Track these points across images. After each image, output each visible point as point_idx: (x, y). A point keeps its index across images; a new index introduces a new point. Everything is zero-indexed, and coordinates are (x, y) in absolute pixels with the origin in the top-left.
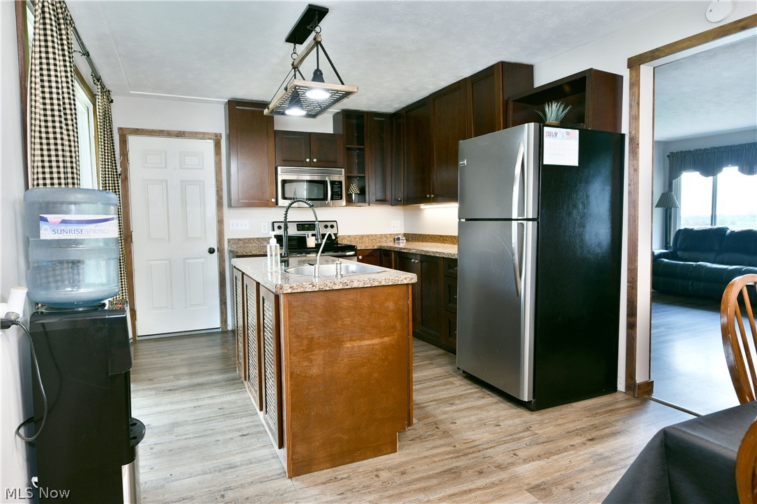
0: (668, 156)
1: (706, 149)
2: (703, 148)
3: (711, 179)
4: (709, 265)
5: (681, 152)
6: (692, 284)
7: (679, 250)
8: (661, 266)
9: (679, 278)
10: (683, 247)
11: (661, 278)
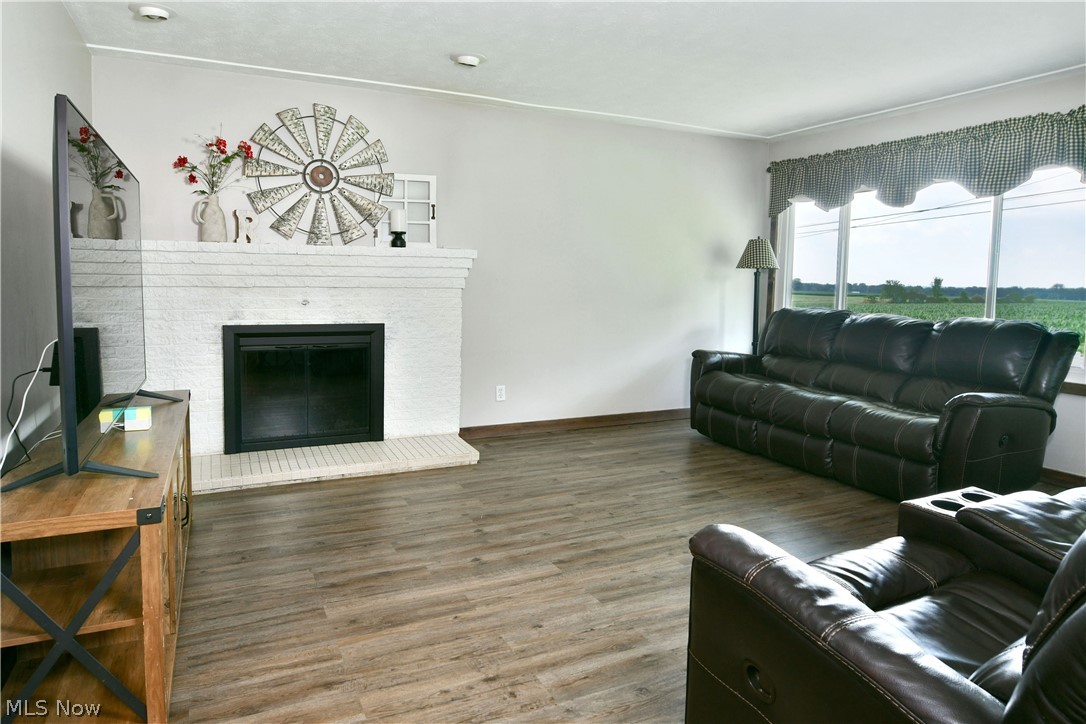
0: (768, 170)
5: (789, 160)
6: (756, 426)
7: (766, 353)
8: (710, 386)
9: (737, 414)
10: (771, 348)
11: (711, 411)
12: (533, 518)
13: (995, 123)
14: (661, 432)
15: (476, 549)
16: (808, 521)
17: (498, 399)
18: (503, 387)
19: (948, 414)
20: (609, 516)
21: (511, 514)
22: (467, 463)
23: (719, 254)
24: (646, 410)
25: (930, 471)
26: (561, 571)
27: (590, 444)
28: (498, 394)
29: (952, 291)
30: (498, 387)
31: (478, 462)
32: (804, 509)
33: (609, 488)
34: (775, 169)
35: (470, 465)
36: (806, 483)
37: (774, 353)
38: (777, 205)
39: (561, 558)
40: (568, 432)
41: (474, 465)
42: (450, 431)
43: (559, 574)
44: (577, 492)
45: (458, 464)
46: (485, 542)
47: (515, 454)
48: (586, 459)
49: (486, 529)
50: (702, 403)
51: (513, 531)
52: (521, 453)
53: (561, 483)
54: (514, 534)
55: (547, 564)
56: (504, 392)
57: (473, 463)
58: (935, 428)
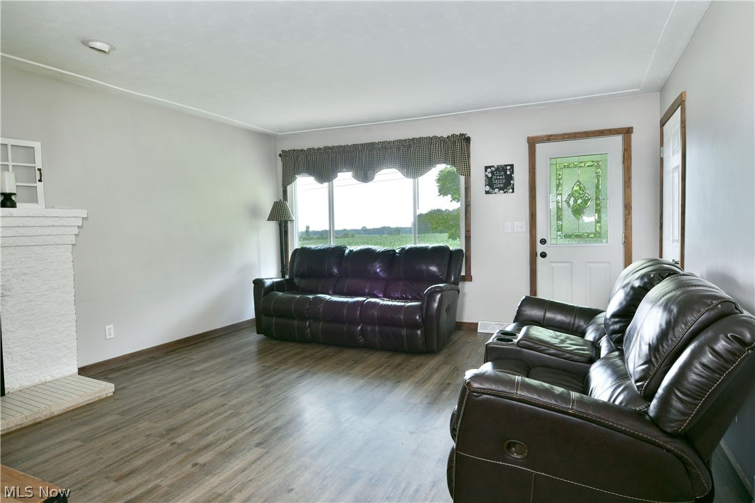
0: (280, 155)
1: (319, 149)
2: (316, 148)
3: (326, 185)
4: (328, 297)
5: (294, 150)
6: (309, 324)
7: (296, 276)
8: (273, 303)
9: (294, 319)
10: (299, 273)
11: (274, 320)
12: (207, 421)
13: (414, 139)
14: (235, 341)
15: (186, 457)
16: (373, 374)
17: (108, 337)
18: (112, 326)
19: (426, 298)
20: (259, 404)
21: (186, 424)
22: (105, 396)
23: (254, 212)
24: (218, 327)
25: (419, 332)
26: (265, 451)
27: (192, 359)
28: (107, 333)
29: (315, 233)
30: (107, 327)
31: (114, 393)
32: (364, 368)
33: (239, 386)
34: (285, 155)
35: (107, 398)
36: (349, 354)
37: (302, 276)
38: (287, 179)
39: (257, 442)
40: (167, 354)
41: (111, 396)
42: (70, 373)
43: (267, 453)
44: (220, 394)
45: (96, 399)
46: (187, 450)
47: (139, 379)
48: (202, 370)
49: (179, 440)
50: (265, 315)
51: (202, 435)
52: (145, 378)
53: (200, 391)
54: (203, 437)
55: (250, 449)
56: (112, 331)
57: (109, 395)
58: (421, 307)
